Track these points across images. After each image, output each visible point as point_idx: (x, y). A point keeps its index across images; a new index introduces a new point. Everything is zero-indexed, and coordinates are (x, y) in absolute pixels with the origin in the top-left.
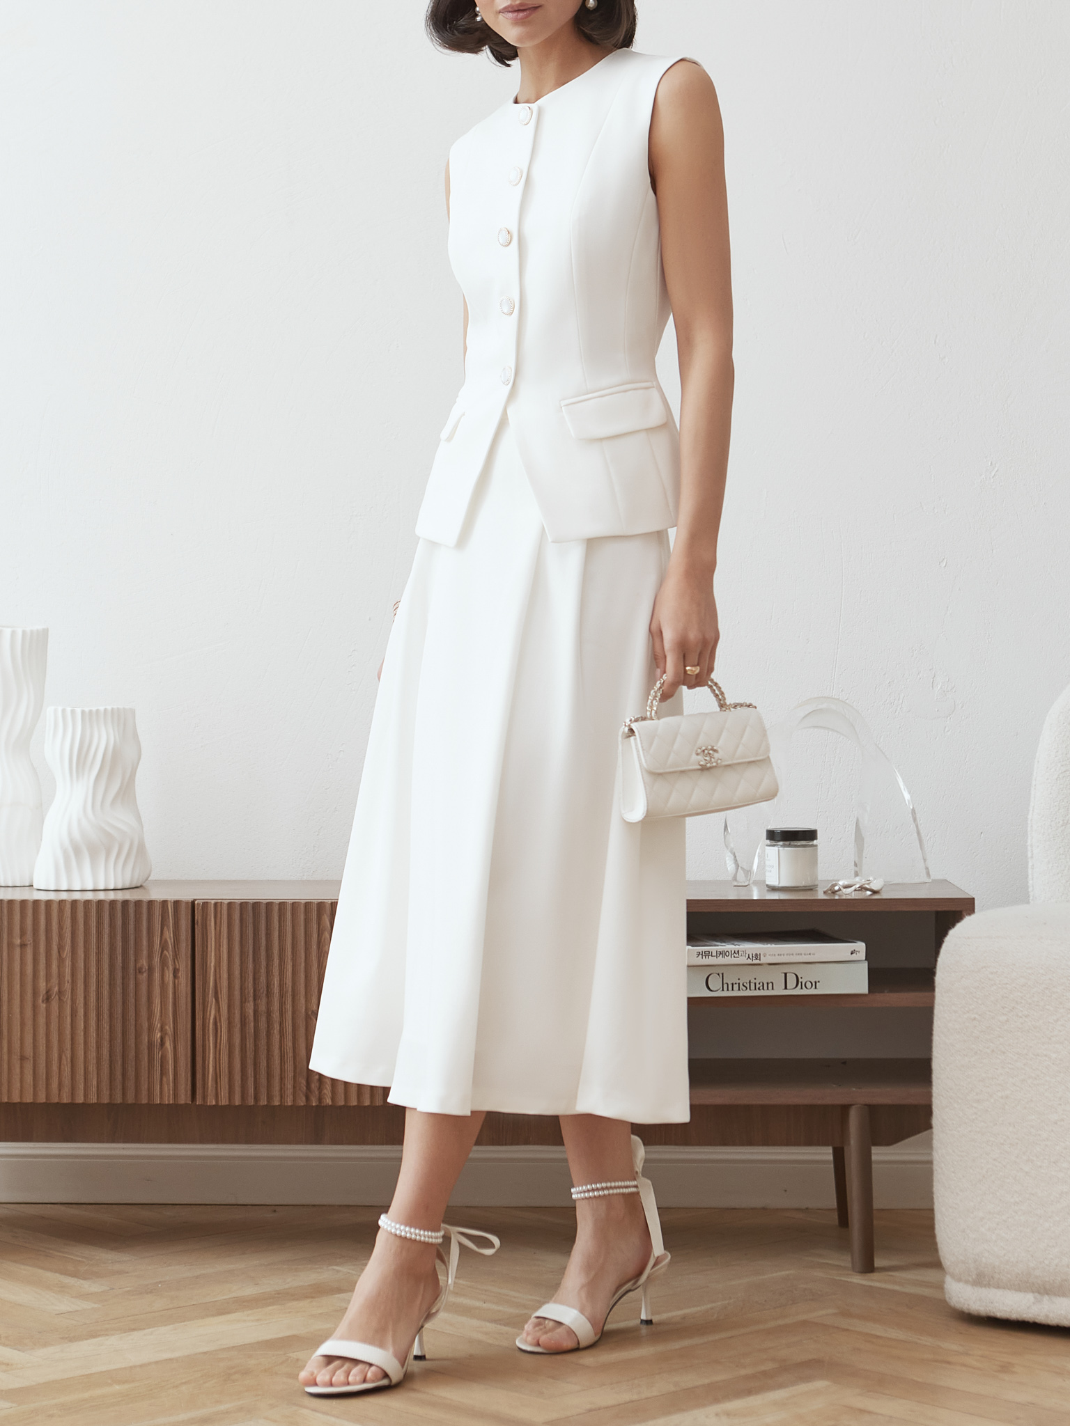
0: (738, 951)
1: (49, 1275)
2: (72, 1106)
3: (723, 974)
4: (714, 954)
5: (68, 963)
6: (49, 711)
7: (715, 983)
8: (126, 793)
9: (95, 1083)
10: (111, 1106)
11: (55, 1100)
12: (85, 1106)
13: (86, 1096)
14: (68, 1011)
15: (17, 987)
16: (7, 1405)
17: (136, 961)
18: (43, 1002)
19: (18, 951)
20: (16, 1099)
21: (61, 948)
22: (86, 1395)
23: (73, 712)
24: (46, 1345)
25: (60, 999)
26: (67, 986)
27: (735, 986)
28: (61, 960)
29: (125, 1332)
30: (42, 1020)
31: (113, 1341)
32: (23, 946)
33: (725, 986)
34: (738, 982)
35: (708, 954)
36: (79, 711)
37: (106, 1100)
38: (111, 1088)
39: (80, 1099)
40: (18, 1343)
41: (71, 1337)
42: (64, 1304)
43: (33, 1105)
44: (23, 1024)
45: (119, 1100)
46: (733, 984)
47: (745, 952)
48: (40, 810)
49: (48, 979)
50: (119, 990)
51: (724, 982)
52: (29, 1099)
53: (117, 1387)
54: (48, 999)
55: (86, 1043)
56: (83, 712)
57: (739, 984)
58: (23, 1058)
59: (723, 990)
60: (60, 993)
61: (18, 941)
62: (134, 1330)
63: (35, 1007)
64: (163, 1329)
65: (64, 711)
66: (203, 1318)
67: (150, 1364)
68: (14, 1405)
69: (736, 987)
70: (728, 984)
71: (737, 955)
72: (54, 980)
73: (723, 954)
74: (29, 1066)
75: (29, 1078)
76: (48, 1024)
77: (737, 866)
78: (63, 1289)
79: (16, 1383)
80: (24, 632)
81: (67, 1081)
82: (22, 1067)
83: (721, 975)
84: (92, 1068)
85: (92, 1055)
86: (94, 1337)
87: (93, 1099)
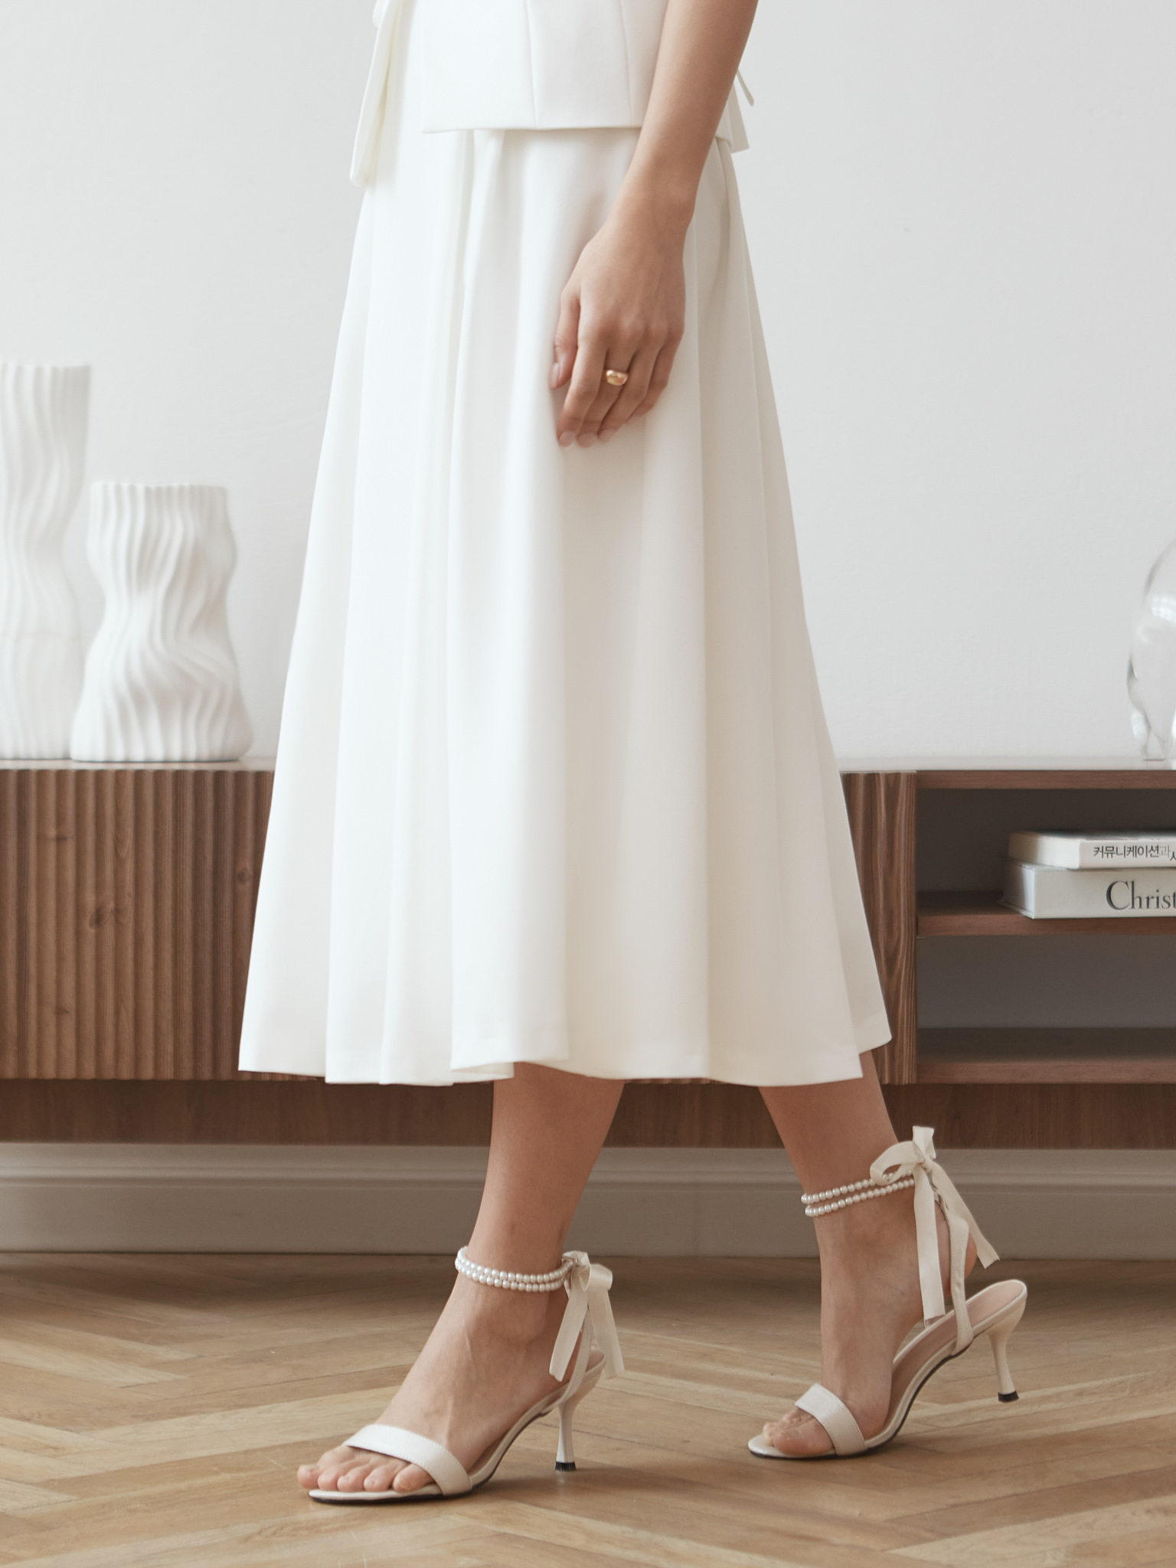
0: (1158, 847)
1: (102, 1339)
2: (136, 1084)
3: (1133, 883)
4: (1121, 850)
5: (129, 866)
6: (96, 489)
7: (1121, 895)
8: (213, 615)
9: (170, 1048)
10: (195, 1085)
11: (109, 1074)
12: (155, 1083)
13: (157, 1067)
14: (129, 939)
15: (51, 904)
16: (64, 1497)
17: (235, 862)
18: (91, 925)
19: (51, 849)
20: (50, 1073)
21: (118, 843)
22: (183, 1486)
23: (133, 490)
24: (110, 1424)
25: (117, 921)
26: (129, 902)
27: (1151, 901)
28: (119, 861)
29: (230, 1409)
30: (89, 953)
31: (213, 1420)
32: (60, 839)
33: (1137, 901)
34: (1156, 894)
35: (1111, 851)
36: (140, 488)
37: (187, 1074)
38: (196, 1055)
39: (148, 1073)
40: (69, 1421)
41: (147, 1413)
42: (132, 1375)
43: (77, 1083)
44: (60, 958)
45: (206, 1074)
46: (1148, 899)
47: (1168, 848)
48: (79, 642)
49: (99, 887)
50: (207, 906)
51: (1135, 895)
52: (69, 1073)
53: (225, 1476)
54: (98, 919)
55: (157, 987)
56: (148, 490)
57: (1158, 898)
58: (60, 1011)
59: (1133, 907)
60: (118, 911)
61: (52, 833)
62: (241, 1406)
63: (79, 934)
64: (286, 1406)
65: (118, 489)
66: (345, 1392)
67: (273, 1447)
68: (74, 1498)
69: (1153, 902)
70: (1140, 899)
71: (1155, 854)
72: (109, 892)
73: (1134, 850)
74: (69, 1023)
75: (69, 1042)
76: (98, 958)
77: (1149, 728)
78: (125, 1357)
79: (73, 1471)
80: (55, 371)
81: (128, 1046)
82: (59, 1026)
83: (1130, 885)
84: (167, 1026)
85: (167, 1006)
86: (184, 1414)
87: (168, 1073)
